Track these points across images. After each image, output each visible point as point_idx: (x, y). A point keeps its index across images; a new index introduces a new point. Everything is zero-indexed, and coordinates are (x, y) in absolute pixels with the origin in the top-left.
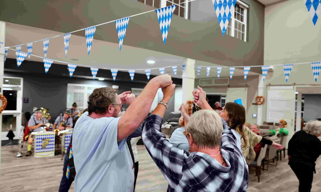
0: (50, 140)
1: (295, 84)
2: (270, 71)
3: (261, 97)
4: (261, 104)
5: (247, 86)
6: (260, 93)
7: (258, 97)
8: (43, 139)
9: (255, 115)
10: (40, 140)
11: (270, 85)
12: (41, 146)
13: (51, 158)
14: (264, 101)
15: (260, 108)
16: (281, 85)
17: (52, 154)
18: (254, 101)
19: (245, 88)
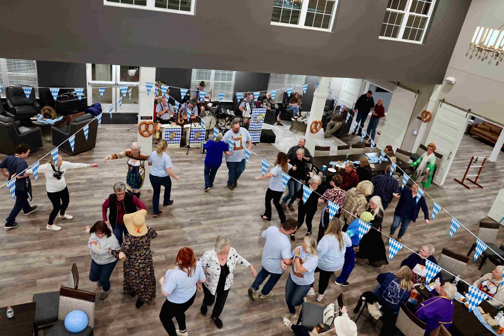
0: (176, 133)
1: (469, 111)
2: (450, 83)
3: (428, 113)
4: (426, 122)
5: (418, 92)
6: (430, 108)
7: (425, 111)
8: (171, 132)
9: (415, 132)
10: (169, 133)
11: (443, 101)
12: (169, 138)
13: (177, 150)
14: (430, 118)
15: (424, 125)
16: (456, 107)
17: (178, 146)
18: (420, 115)
19: (415, 94)
